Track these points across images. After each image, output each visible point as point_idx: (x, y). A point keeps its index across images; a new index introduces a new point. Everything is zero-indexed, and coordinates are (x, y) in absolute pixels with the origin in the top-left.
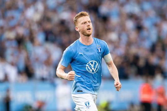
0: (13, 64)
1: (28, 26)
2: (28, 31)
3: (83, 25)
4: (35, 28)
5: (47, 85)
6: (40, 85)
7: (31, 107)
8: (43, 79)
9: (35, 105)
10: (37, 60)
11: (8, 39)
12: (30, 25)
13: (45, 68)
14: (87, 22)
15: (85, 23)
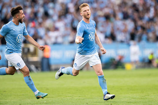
0: (102, 32)
1: (112, 7)
2: (112, 11)
3: (84, 12)
4: (117, 8)
5: (125, 45)
6: (120, 45)
7: (114, 59)
8: (122, 42)
9: (117, 58)
10: (118, 29)
11: (100, 16)
12: (113, 7)
13: (123, 34)
14: (87, 10)
15: (85, 11)
